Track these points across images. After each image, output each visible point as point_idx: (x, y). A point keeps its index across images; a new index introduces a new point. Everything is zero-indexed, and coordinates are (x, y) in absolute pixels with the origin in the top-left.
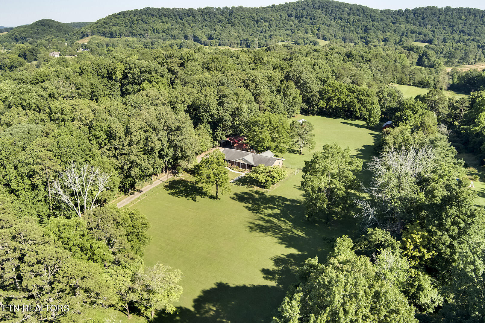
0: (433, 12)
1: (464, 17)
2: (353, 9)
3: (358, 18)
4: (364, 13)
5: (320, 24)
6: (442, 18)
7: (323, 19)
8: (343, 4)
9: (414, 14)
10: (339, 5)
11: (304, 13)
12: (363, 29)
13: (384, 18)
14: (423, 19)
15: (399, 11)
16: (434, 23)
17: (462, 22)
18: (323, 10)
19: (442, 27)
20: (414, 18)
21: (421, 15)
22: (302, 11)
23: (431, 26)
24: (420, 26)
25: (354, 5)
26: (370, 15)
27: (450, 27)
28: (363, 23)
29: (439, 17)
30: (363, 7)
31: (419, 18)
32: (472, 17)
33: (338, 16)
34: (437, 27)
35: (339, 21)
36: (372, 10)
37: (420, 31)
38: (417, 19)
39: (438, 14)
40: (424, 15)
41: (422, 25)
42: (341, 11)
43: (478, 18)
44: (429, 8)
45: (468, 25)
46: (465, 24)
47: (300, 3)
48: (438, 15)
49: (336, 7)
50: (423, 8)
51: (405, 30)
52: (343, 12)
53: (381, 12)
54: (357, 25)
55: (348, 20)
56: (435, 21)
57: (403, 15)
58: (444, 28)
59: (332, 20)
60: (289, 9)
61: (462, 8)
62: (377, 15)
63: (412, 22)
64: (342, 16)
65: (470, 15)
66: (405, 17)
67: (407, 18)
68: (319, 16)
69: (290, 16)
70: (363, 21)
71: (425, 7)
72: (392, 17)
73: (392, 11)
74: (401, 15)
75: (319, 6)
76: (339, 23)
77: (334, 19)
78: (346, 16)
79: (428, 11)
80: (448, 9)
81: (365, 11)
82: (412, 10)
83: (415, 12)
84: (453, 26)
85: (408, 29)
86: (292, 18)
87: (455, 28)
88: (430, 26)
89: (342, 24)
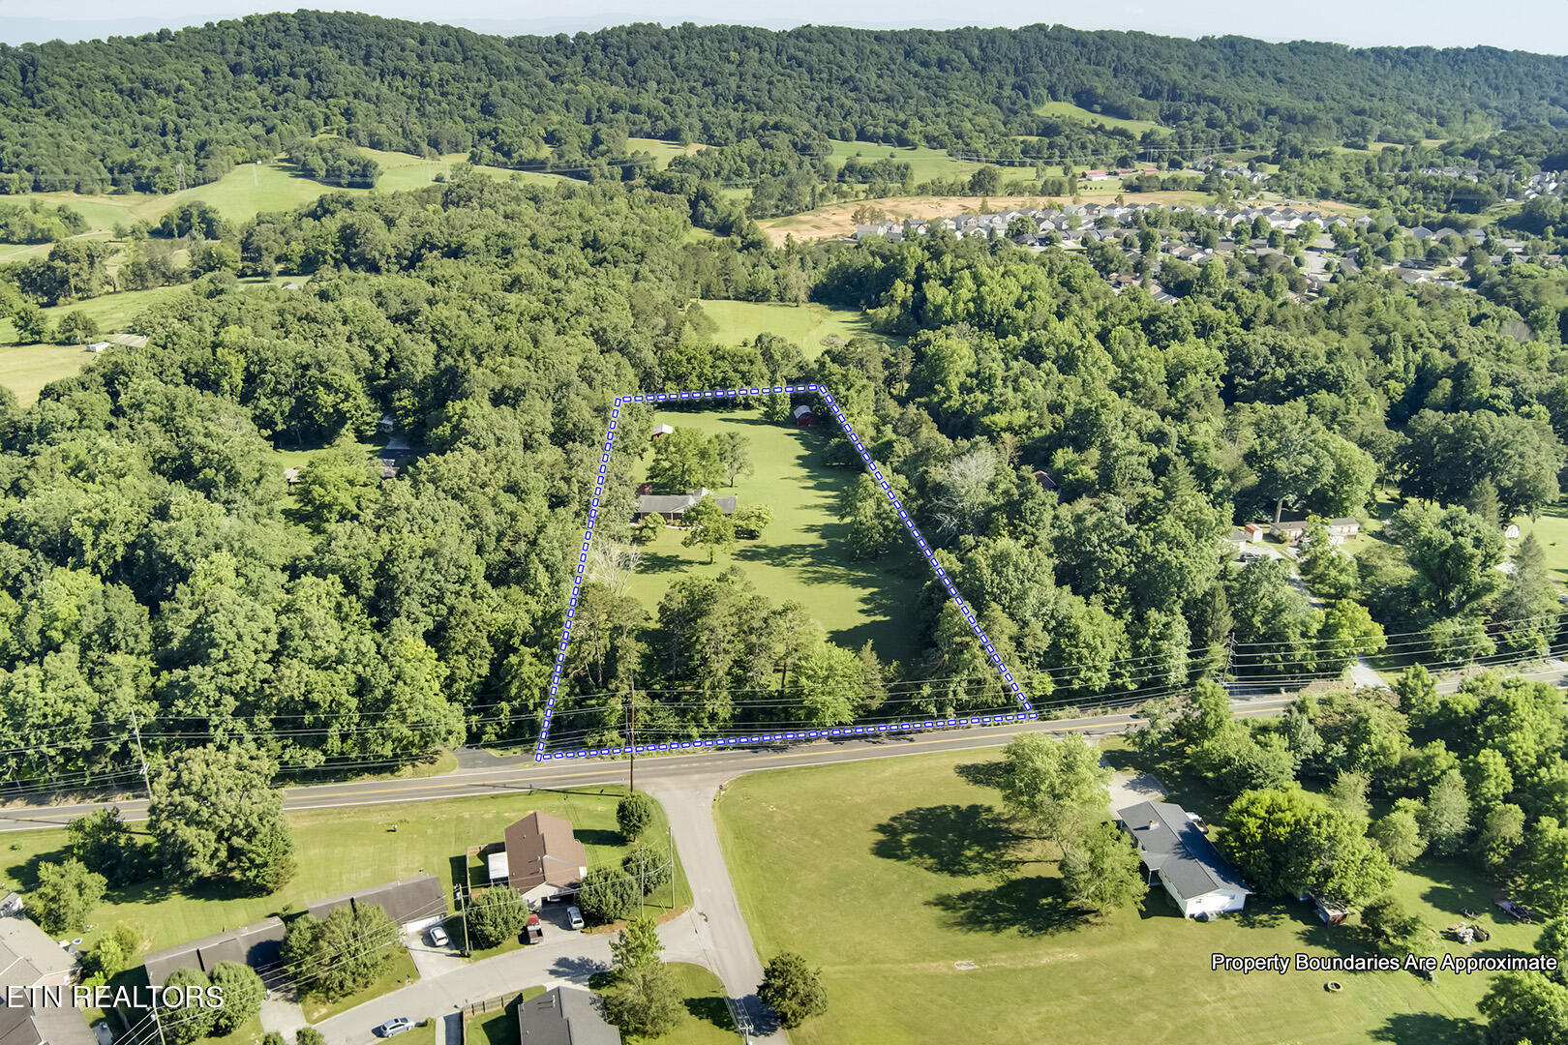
0: (654, 40)
1: (734, 55)
2: (431, 41)
3: (448, 67)
4: (464, 51)
5: (347, 94)
6: (680, 58)
7: (349, 76)
8: (395, 24)
9: (604, 48)
10: (385, 30)
11: (282, 57)
12: (478, 103)
13: (525, 66)
14: (632, 63)
15: (560, 40)
16: (664, 74)
17: (733, 68)
18: (337, 47)
19: (686, 85)
20: (607, 60)
21: (624, 53)
22: (271, 52)
23: (659, 83)
24: (629, 85)
25: (429, 26)
26: (485, 58)
27: (705, 85)
28: (470, 85)
29: (672, 57)
30: (456, 31)
31: (620, 60)
32: (754, 53)
33: (391, 66)
34: (675, 88)
35: (399, 82)
36: (482, 39)
37: (635, 103)
38: (616, 64)
39: (666, 45)
40: (632, 50)
41: (635, 82)
42: (397, 49)
43: (767, 55)
44: (641, 29)
45: (749, 77)
46: (741, 75)
47: (258, 23)
48: (668, 49)
49: (379, 36)
50: (622, 28)
51: (593, 101)
52: (403, 50)
53: (510, 43)
54: (456, 91)
55: (423, 78)
56: (665, 67)
57: (574, 53)
58: (692, 90)
59: (374, 79)
60: (229, 47)
61: (724, 27)
62: (504, 58)
63: (604, 74)
64: (402, 64)
65: (748, 48)
66: (579, 57)
67: (587, 59)
68: (333, 68)
69: (236, 69)
70: (470, 80)
71: (627, 25)
72: (544, 59)
73: (539, 39)
74: (569, 53)
75: (324, 35)
76: (401, 89)
77: (382, 76)
78: (413, 64)
79: (641, 39)
80: (688, 30)
81: (467, 43)
82: (596, 36)
83: (604, 40)
84: (714, 83)
85: (600, 97)
86: (246, 77)
87: (720, 88)
88: (655, 85)
89: (409, 91)
